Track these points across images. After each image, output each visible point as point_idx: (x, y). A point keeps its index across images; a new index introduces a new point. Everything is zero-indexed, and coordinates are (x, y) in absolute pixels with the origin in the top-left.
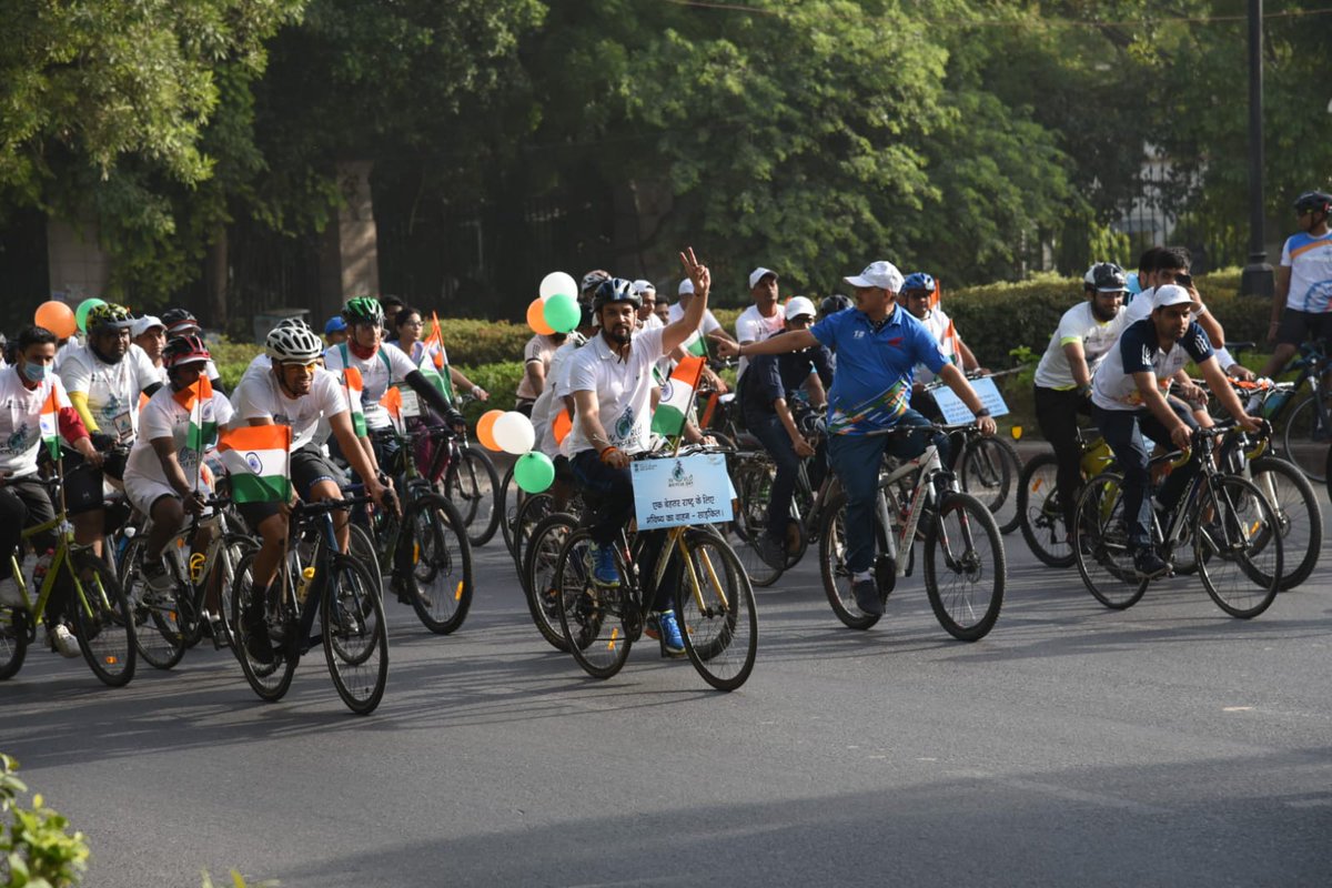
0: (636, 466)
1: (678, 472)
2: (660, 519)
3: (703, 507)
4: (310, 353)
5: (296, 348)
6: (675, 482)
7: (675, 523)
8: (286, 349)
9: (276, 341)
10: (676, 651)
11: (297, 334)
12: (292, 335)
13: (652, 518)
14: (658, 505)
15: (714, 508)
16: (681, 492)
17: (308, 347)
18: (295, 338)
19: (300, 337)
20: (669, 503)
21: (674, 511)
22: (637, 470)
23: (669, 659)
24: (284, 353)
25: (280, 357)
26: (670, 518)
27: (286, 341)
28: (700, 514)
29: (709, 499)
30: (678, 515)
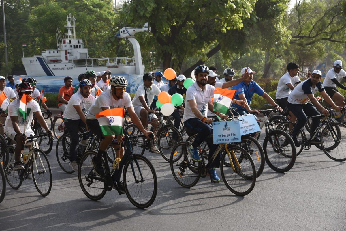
0: (214, 123)
1: (226, 126)
2: (220, 140)
3: (233, 137)
4: (125, 84)
5: (121, 82)
6: (225, 129)
7: (225, 142)
8: (118, 82)
9: (114, 80)
10: (216, 181)
11: (121, 78)
12: (120, 78)
13: (218, 140)
14: (220, 136)
15: (236, 137)
16: (227, 132)
17: (125, 82)
18: (120, 79)
19: (122, 79)
20: (223, 136)
21: (225, 138)
22: (214, 125)
23: (213, 183)
24: (117, 84)
25: (115, 85)
26: (223, 140)
27: (117, 80)
28: (232, 139)
29: (235, 135)
30: (225, 139)
